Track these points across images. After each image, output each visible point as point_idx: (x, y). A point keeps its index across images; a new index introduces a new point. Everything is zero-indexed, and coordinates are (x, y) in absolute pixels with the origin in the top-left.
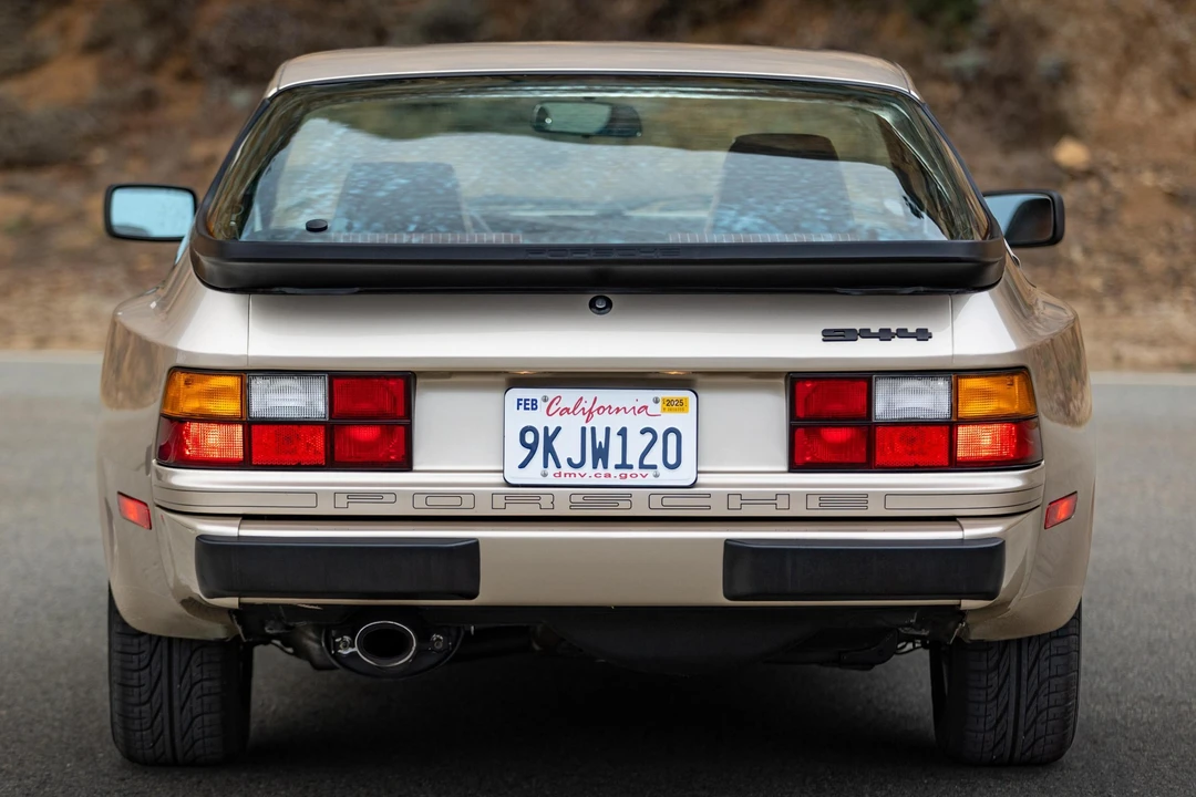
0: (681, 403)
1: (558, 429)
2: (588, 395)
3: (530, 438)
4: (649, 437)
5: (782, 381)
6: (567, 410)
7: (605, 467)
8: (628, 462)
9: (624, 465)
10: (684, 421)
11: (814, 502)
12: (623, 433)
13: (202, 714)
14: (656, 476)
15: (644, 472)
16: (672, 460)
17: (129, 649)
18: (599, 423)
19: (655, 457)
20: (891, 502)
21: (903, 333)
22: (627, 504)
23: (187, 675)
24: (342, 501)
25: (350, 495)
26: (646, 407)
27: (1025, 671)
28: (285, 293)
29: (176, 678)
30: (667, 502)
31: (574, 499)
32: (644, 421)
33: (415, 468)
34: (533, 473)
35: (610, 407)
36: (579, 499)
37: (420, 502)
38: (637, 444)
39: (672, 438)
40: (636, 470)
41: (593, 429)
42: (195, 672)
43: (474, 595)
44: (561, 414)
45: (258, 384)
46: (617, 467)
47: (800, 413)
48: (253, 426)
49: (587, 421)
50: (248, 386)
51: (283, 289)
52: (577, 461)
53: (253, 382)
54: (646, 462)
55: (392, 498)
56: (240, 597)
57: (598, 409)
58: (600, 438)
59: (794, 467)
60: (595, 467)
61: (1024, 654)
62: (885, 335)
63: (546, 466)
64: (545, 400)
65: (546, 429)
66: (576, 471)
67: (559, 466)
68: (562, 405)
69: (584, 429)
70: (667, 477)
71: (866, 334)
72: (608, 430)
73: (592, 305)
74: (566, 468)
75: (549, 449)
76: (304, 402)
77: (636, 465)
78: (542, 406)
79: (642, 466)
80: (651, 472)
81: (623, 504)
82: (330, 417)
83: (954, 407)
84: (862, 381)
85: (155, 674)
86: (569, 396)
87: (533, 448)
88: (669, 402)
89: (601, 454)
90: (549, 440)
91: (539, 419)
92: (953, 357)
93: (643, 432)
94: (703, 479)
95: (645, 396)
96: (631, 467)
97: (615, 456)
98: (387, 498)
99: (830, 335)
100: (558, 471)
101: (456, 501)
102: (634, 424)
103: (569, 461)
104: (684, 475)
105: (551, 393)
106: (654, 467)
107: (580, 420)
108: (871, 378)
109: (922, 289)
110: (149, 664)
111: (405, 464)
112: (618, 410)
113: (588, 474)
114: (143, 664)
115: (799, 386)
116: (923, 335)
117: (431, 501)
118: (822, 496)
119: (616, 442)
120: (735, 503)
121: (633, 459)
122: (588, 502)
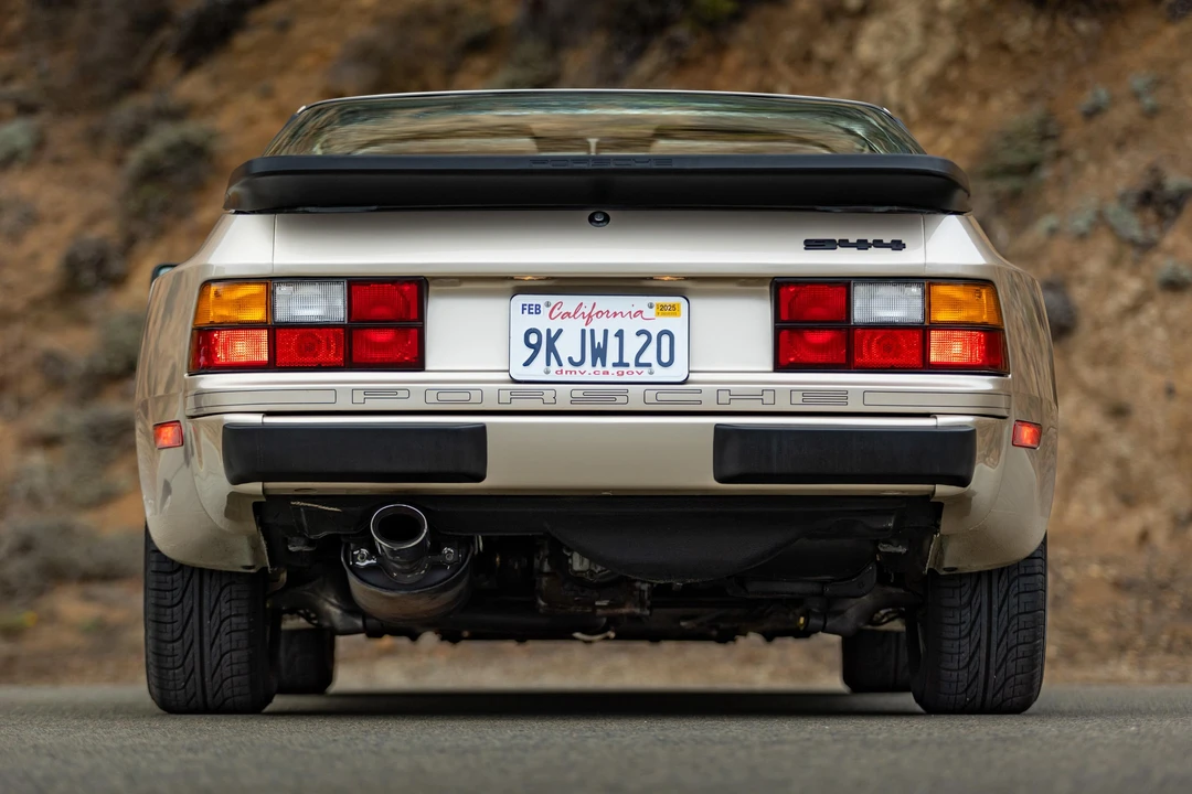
0: (673, 307)
1: (560, 331)
2: (588, 301)
3: (533, 339)
4: (644, 338)
5: (767, 288)
6: (568, 314)
7: (604, 365)
8: (625, 361)
9: (621, 363)
10: (677, 324)
11: (798, 398)
12: (620, 334)
13: (231, 650)
14: (651, 373)
15: (640, 369)
16: (665, 358)
17: (163, 587)
18: (598, 325)
19: (649, 356)
20: (869, 399)
21: (878, 244)
22: (624, 399)
23: (217, 611)
24: (359, 397)
25: (366, 392)
26: (641, 312)
27: (995, 607)
28: (308, 212)
29: (206, 614)
30: (661, 397)
31: (575, 394)
32: (640, 324)
33: (427, 368)
34: (537, 370)
35: (608, 312)
36: (580, 394)
37: (432, 397)
38: (633, 344)
39: (665, 339)
40: (632, 367)
41: (592, 331)
42: (224, 608)
43: (481, 478)
44: (562, 318)
45: (282, 291)
46: (614, 365)
47: (784, 317)
49: (587, 324)
50: (273, 292)
51: (307, 209)
52: (577, 359)
53: (278, 289)
54: (641, 361)
55: (405, 394)
56: (263, 481)
57: (597, 314)
58: (599, 339)
59: (779, 367)
60: (594, 365)
61: (995, 590)
62: (862, 245)
63: (548, 364)
64: (548, 305)
65: (549, 331)
66: (577, 369)
67: (560, 364)
68: (564, 310)
69: (583, 331)
70: (661, 374)
71: (844, 244)
72: (606, 332)
73: (591, 219)
74: (567, 366)
75: (551, 349)
76: (324, 306)
77: (632, 363)
78: (545, 311)
79: (638, 364)
80: (646, 370)
81: (620, 399)
82: (349, 320)
83: (927, 310)
84: (842, 286)
85: (187, 610)
86: (570, 302)
87: (536, 348)
88: (663, 307)
89: (599, 353)
90: (551, 341)
91: (542, 323)
92: (925, 264)
93: (639, 334)
94: (693, 377)
95: (640, 302)
96: (627, 365)
97: (612, 356)
98: (401, 394)
99: (811, 245)
100: (559, 368)
101: (466, 397)
102: (630, 327)
103: (570, 359)
104: (677, 372)
105: (554, 299)
106: (649, 365)
107: (580, 323)
108: (849, 284)
109: (896, 208)
110: (181, 601)
111: (418, 364)
112: (615, 314)
113: (588, 371)
114: (176, 601)
115: (783, 291)
116: (898, 245)
117: (441, 396)
118: (805, 393)
119: (613, 343)
120: (724, 397)
121: (629, 357)
122: (587, 397)
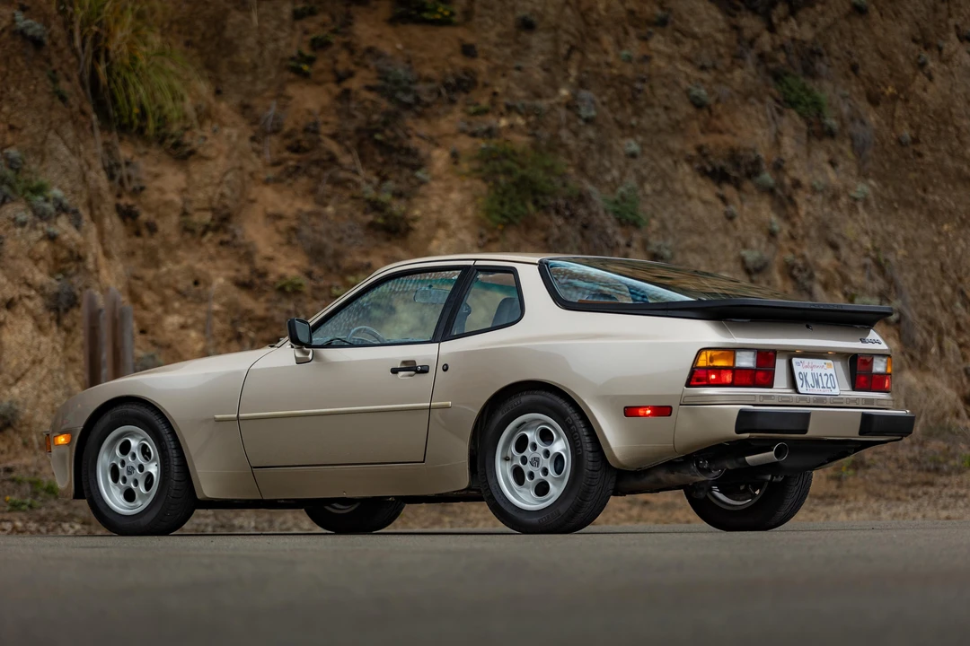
0: (831, 364)
2: (810, 361)
3: (801, 376)
6: (807, 366)
7: (819, 388)
11: (864, 402)
12: (821, 375)
14: (831, 391)
15: (828, 390)
16: (833, 385)
18: (816, 371)
19: (829, 384)
20: (878, 403)
21: (875, 341)
24: (761, 399)
25: (763, 396)
26: (823, 366)
30: (834, 400)
32: (825, 371)
33: (774, 387)
34: (804, 390)
35: (816, 366)
36: (815, 399)
37: (780, 399)
38: (825, 378)
39: (831, 377)
40: (826, 389)
41: (814, 374)
43: (806, 433)
44: (806, 368)
45: (738, 354)
47: (859, 369)
48: (735, 371)
50: (735, 355)
52: (813, 385)
54: (828, 386)
56: (750, 433)
57: (814, 366)
58: (816, 377)
59: (854, 389)
60: (817, 387)
62: (871, 341)
63: (806, 387)
65: (804, 373)
66: (814, 389)
68: (805, 364)
69: (812, 374)
70: (833, 392)
71: (868, 341)
72: (818, 374)
73: (808, 327)
74: (811, 388)
75: (806, 381)
76: (746, 361)
77: (826, 387)
78: (801, 365)
81: (825, 401)
82: (756, 367)
83: (886, 368)
86: (806, 361)
87: (803, 380)
89: (817, 383)
90: (806, 377)
91: (801, 370)
93: (826, 375)
94: (842, 393)
95: (823, 362)
97: (821, 386)
99: (862, 341)
100: (809, 388)
101: (788, 399)
102: (822, 372)
103: (811, 385)
104: (837, 391)
105: (802, 360)
106: (830, 388)
107: (811, 370)
108: (871, 357)
112: (818, 367)
113: (816, 391)
115: (858, 359)
116: (880, 342)
117: (782, 399)
118: (865, 400)
119: (820, 378)
120: (848, 401)
121: (825, 385)
122: (818, 400)
